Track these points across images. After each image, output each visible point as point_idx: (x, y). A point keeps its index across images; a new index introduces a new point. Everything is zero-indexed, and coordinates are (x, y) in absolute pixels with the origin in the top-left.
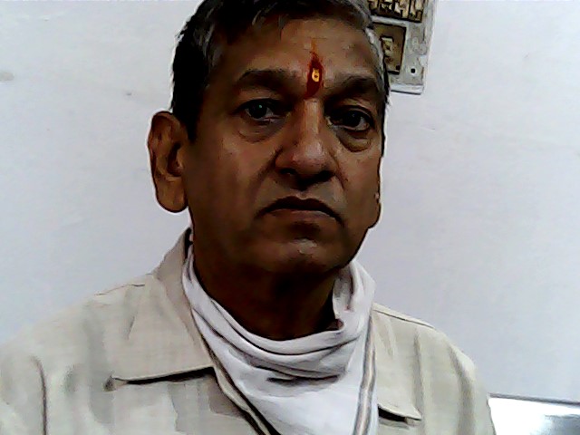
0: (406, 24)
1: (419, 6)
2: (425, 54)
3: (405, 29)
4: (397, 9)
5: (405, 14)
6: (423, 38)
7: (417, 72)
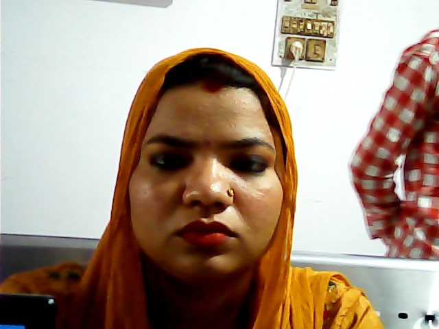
0: (327, 39)
1: (331, 30)
2: (336, 52)
3: (325, 42)
4: (321, 32)
5: (325, 35)
6: (334, 45)
7: (333, 61)
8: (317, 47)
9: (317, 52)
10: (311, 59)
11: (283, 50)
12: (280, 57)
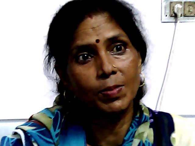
8: (191, 7)
9: (191, 10)
10: (187, 15)
11: (168, 11)
12: (166, 16)
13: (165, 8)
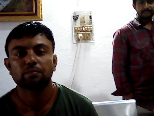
0: (90, 32)
1: (91, 29)
13: (75, 36)
